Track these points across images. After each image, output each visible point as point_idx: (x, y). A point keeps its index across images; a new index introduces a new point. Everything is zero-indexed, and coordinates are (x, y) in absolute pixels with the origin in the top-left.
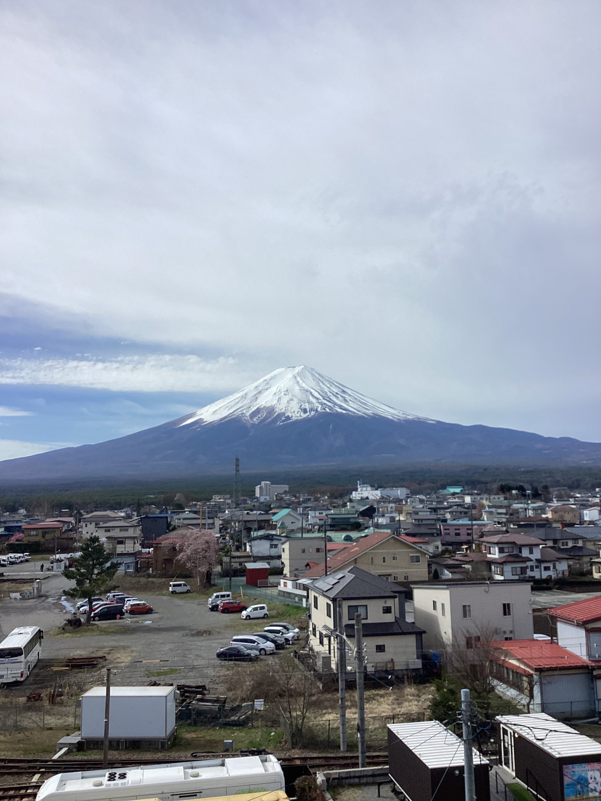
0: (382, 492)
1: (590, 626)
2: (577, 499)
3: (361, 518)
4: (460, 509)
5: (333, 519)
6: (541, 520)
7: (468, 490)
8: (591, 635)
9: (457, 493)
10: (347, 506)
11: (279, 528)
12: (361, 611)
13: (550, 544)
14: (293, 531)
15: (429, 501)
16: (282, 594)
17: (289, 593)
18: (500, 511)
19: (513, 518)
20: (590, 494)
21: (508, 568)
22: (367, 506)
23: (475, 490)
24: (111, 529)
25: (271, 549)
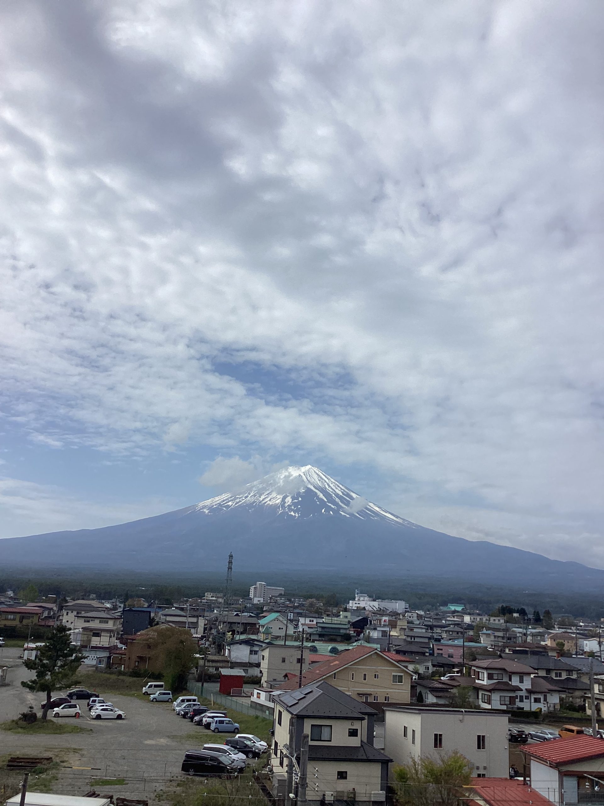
0: (380, 603)
1: (564, 769)
2: (578, 628)
3: (352, 629)
4: (457, 629)
5: (323, 628)
6: (537, 647)
7: (471, 609)
8: (564, 778)
9: (458, 612)
10: (340, 616)
11: (263, 633)
12: (325, 731)
13: (542, 673)
14: (277, 637)
15: (427, 618)
16: (254, 705)
17: (262, 706)
18: (497, 634)
19: (509, 643)
20: (594, 624)
21: (496, 697)
22: (361, 618)
23: (476, 610)
24: (90, 619)
25: (251, 656)
